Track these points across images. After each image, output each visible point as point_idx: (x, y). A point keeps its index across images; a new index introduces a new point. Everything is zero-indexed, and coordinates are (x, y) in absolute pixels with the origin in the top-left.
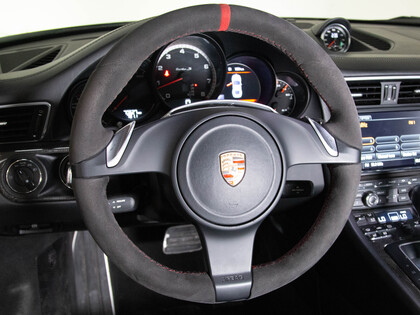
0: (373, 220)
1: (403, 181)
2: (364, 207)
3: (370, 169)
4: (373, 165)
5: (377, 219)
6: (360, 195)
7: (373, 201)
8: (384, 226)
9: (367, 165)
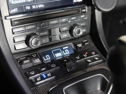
0: (38, 61)
1: (64, 20)
2: (29, 49)
3: (31, 11)
4: (34, 7)
5: (41, 59)
6: (23, 38)
7: (36, 43)
8: (48, 66)
9: (28, 8)
